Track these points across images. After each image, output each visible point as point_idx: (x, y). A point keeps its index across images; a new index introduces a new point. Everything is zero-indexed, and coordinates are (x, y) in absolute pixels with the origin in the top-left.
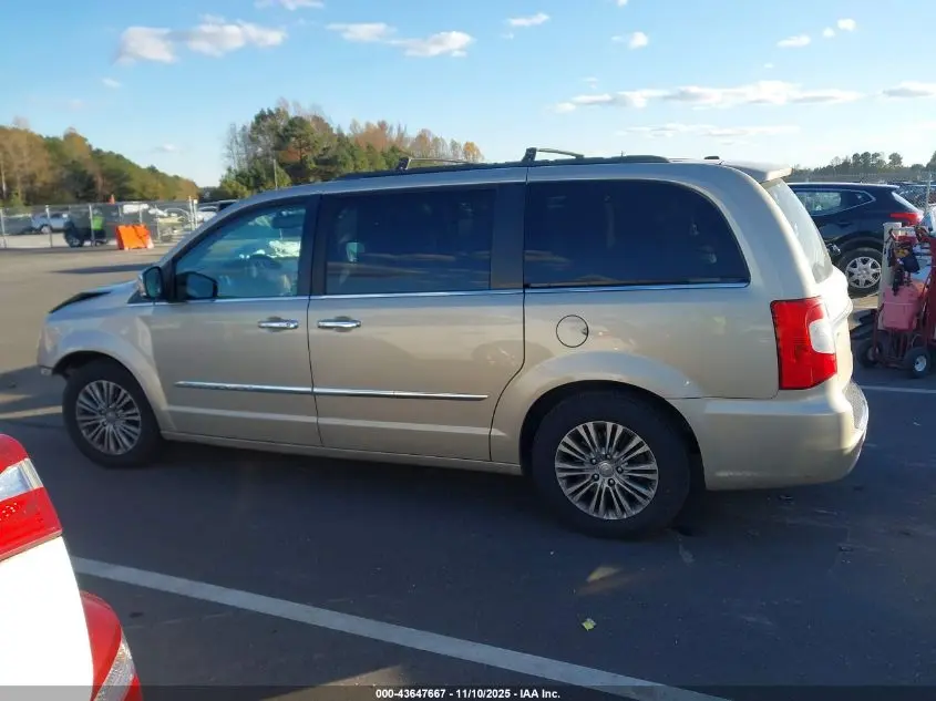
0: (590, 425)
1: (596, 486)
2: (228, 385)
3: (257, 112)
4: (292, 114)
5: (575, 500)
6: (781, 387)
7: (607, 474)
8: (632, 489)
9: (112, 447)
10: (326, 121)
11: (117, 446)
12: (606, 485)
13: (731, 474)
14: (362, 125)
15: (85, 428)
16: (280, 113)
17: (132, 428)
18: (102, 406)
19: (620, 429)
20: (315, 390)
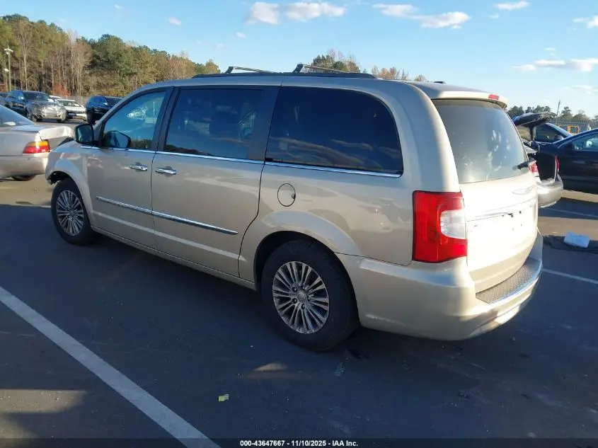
0: (293, 263)
1: (293, 307)
2: (115, 202)
3: (316, 57)
4: (336, 60)
5: (281, 313)
6: (414, 258)
7: (302, 300)
8: (314, 315)
9: (71, 231)
10: (357, 65)
11: (73, 232)
12: (300, 307)
13: (377, 318)
14: (380, 70)
15: (60, 217)
16: (328, 59)
17: (80, 222)
18: (68, 205)
19: (310, 269)
20: (154, 212)
